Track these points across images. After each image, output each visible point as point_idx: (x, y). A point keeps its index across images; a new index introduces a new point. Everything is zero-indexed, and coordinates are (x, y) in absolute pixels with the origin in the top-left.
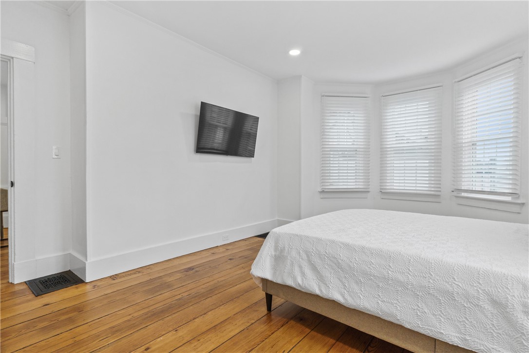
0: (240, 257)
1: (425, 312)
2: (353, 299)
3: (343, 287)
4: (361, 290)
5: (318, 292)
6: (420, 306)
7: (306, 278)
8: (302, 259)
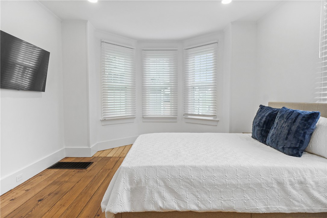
0: (49, 195)
1: (248, 199)
2: (205, 205)
3: (196, 199)
4: (210, 197)
5: (177, 209)
6: (245, 196)
7: (166, 201)
8: (159, 186)
